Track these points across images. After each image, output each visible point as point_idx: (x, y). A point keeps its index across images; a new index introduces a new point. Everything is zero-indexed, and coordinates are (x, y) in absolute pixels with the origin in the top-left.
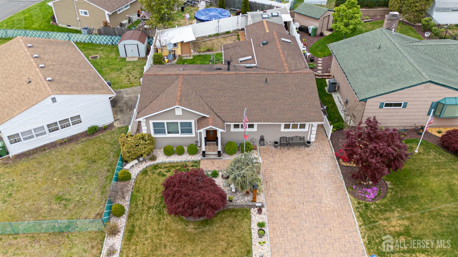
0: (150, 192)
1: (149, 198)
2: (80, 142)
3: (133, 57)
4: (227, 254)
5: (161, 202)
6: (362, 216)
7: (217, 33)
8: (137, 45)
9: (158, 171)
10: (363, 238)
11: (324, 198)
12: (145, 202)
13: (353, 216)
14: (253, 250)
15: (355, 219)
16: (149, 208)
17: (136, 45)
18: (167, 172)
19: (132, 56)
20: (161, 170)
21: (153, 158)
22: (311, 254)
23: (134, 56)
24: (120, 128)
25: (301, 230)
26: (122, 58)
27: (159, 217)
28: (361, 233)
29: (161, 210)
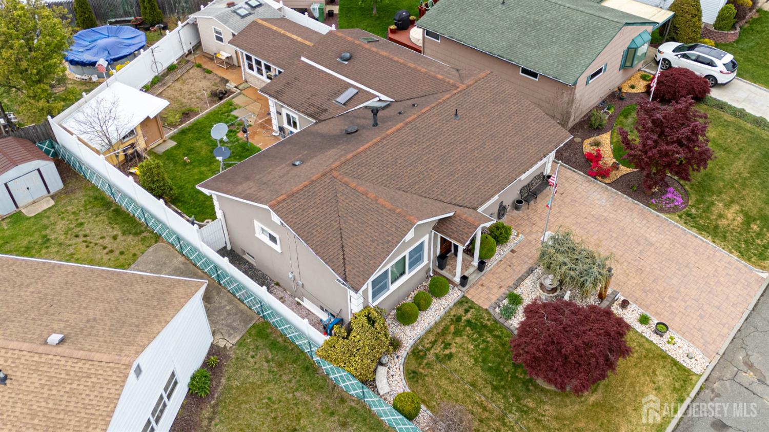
0: (469, 396)
1: (479, 405)
2: (205, 423)
3: (34, 202)
4: (662, 387)
5: (505, 396)
6: (701, 229)
7: (156, 77)
8: (39, 170)
9: (431, 356)
10: (731, 253)
11: (648, 236)
12: (484, 417)
13: (694, 235)
14: (674, 357)
15: (699, 236)
16: (502, 419)
17: (37, 171)
18: (445, 348)
19: (31, 200)
20: (432, 351)
21: (396, 344)
22: (718, 311)
23: (35, 198)
24: (240, 344)
25: (678, 291)
26: (9, 217)
27: (531, 419)
28: (723, 248)
29: (521, 406)
